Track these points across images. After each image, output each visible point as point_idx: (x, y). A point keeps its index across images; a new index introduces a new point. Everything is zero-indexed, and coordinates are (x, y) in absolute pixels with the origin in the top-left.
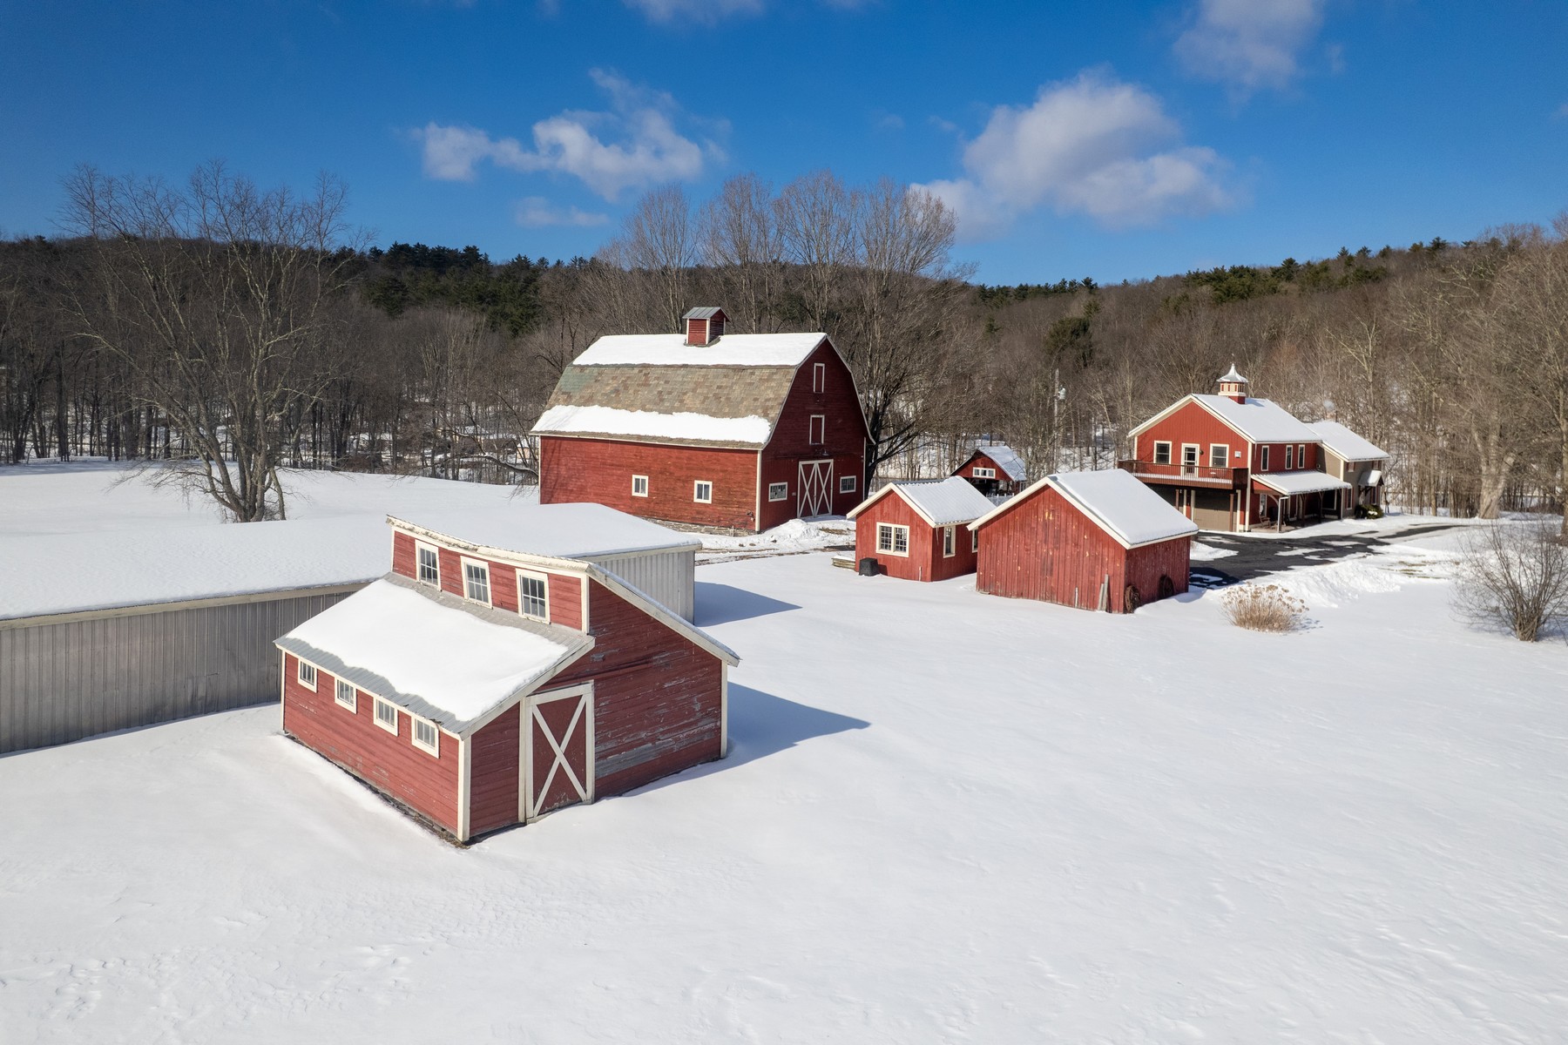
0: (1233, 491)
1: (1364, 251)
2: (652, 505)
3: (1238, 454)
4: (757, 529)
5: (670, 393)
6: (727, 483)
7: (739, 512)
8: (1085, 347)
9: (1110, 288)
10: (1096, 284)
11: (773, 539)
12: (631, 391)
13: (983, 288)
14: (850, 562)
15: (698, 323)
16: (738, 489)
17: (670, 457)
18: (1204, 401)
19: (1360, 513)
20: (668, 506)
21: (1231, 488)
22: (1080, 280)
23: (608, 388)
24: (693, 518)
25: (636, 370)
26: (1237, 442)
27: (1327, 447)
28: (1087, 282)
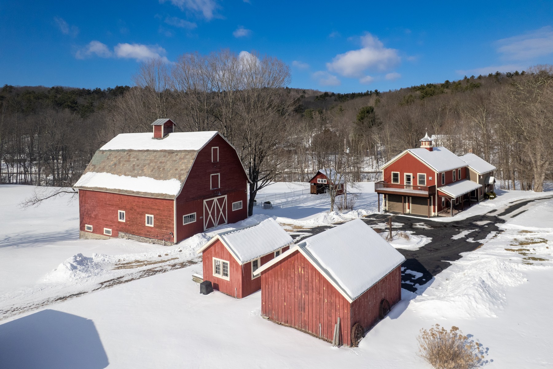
0: (430, 198)
1: (473, 77)
2: (127, 226)
3: (430, 178)
4: (175, 241)
5: (138, 166)
6: (160, 216)
7: (166, 232)
8: (372, 118)
9: (385, 93)
10: (379, 92)
11: (180, 250)
12: (121, 165)
13: (339, 94)
14: (201, 279)
15: (158, 127)
16: (165, 220)
17: (135, 201)
18: (414, 152)
19: (486, 197)
20: (134, 227)
21: (428, 197)
22: (373, 91)
23: (112, 163)
24: (146, 235)
25: (126, 153)
26: (430, 172)
27: (471, 168)
28: (376, 91)
